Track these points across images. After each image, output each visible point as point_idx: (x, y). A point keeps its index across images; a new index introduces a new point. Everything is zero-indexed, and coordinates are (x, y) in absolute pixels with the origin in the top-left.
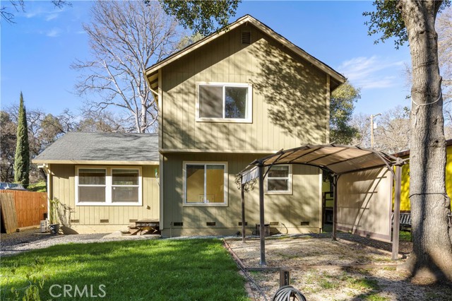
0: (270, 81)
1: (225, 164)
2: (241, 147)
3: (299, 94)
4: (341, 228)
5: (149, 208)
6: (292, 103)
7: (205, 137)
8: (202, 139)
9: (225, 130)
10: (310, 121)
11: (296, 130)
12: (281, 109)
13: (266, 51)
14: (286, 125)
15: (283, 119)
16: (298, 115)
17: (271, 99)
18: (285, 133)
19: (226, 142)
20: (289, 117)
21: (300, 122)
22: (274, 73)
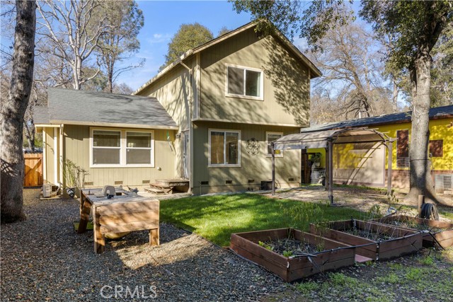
0: (276, 70)
1: (239, 132)
2: (259, 121)
3: (293, 81)
4: (335, 181)
5: (160, 169)
6: (289, 88)
7: (233, 110)
8: (232, 113)
9: (248, 106)
10: (300, 103)
11: (292, 108)
12: (282, 92)
13: (273, 46)
14: (286, 104)
15: (284, 100)
16: (292, 97)
17: (276, 84)
18: (285, 110)
19: (248, 116)
20: (287, 98)
21: (294, 103)
22: (278, 64)
